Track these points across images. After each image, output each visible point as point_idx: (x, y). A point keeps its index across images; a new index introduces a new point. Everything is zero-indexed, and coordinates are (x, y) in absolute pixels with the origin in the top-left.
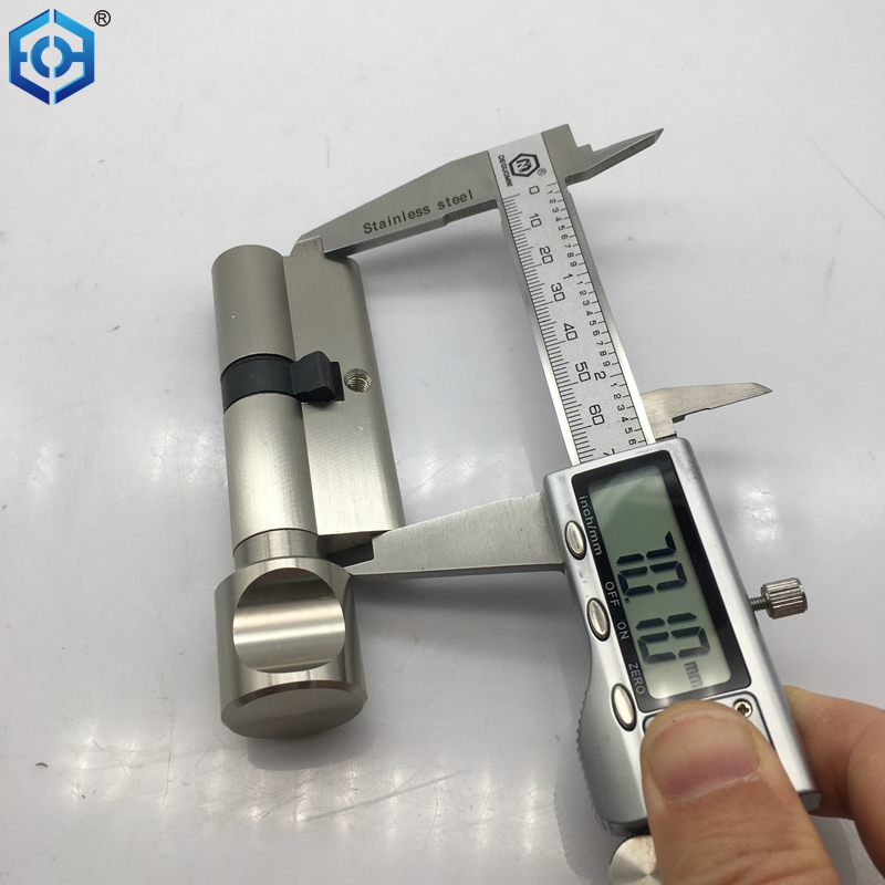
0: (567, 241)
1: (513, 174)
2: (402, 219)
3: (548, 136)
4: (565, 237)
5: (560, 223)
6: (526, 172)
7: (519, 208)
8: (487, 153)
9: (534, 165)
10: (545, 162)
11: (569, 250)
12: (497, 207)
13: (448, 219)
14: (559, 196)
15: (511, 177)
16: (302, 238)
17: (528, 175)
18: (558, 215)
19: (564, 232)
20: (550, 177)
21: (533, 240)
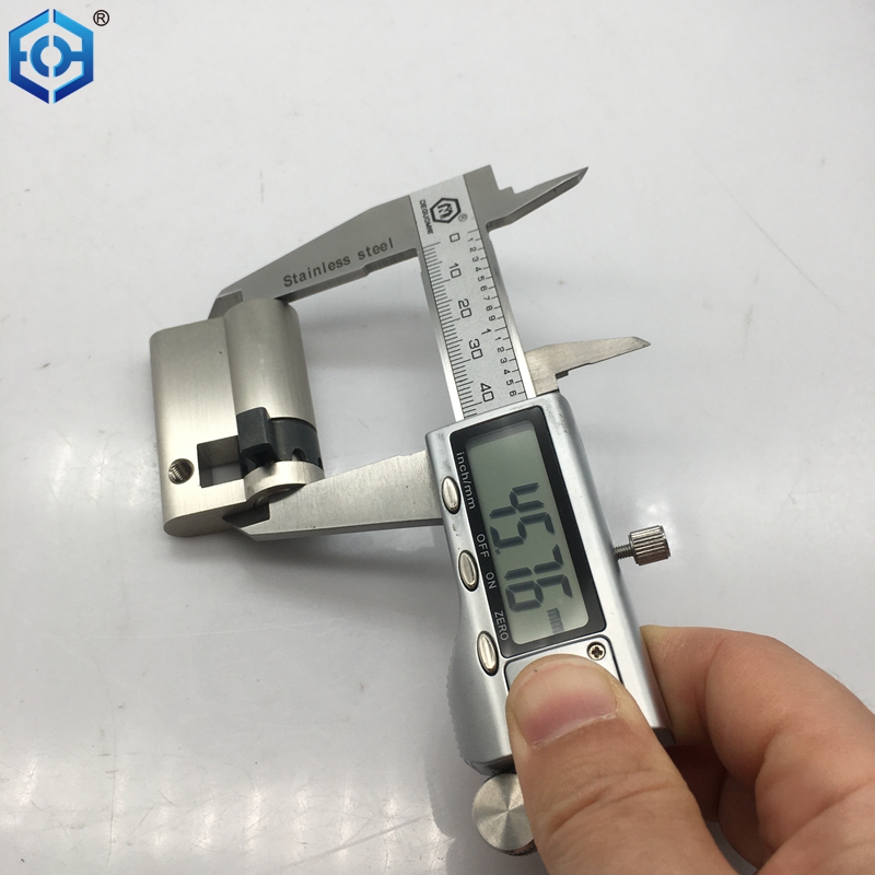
0: (486, 294)
1: (434, 220)
2: (322, 270)
3: (470, 178)
4: (484, 288)
5: (480, 274)
6: (447, 218)
7: (440, 258)
8: (408, 198)
9: (455, 210)
10: (466, 207)
11: (489, 303)
12: (416, 255)
13: (369, 269)
14: (479, 244)
15: (433, 224)
16: (222, 292)
17: (449, 222)
18: (478, 264)
19: (483, 283)
20: (471, 224)
21: (453, 291)
